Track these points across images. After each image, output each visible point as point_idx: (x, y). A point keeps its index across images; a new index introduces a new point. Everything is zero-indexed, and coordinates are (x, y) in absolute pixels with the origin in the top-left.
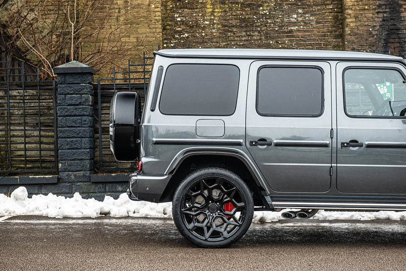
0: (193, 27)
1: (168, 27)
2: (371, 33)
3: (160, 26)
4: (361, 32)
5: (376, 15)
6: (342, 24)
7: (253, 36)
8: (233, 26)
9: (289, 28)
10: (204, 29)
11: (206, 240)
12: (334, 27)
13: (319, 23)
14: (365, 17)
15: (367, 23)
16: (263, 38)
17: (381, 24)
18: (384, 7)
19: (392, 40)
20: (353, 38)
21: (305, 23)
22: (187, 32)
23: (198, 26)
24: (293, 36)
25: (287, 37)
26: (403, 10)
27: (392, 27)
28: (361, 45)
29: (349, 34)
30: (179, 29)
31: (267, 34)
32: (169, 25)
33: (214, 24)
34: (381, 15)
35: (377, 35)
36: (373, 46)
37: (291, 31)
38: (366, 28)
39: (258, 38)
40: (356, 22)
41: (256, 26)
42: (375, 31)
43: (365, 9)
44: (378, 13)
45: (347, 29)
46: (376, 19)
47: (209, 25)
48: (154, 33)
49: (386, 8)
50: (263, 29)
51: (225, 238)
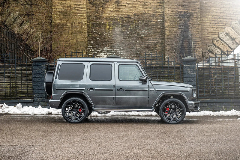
0: (100, 35)
1: (90, 35)
2: (176, 38)
3: (86, 35)
4: (172, 37)
5: (178, 30)
6: (164, 33)
7: (126, 39)
8: (118, 35)
9: (142, 36)
10: (105, 36)
11: (72, 121)
12: (161, 35)
13: (154, 33)
14: (174, 31)
15: (174, 33)
16: (130, 39)
17: (180, 33)
18: (182, 26)
19: (185, 41)
20: (168, 40)
21: (148, 33)
22: (98, 37)
23: (103, 35)
24: (143, 39)
25: (141, 39)
26: (190, 27)
27: (185, 35)
28: (172, 43)
29: (167, 38)
30: (95, 36)
31: (132, 38)
32: (90, 34)
33: (110, 34)
34: (180, 30)
35: (178, 38)
36: (177, 43)
37: (142, 37)
38: (174, 35)
39: (128, 40)
40: (169, 33)
41: (128, 35)
42: (178, 36)
43: (173, 27)
44: (179, 29)
45: (166, 36)
46: (178, 32)
47: (107, 34)
48: (84, 38)
49: (182, 27)
50: (130, 36)
51: (79, 120)
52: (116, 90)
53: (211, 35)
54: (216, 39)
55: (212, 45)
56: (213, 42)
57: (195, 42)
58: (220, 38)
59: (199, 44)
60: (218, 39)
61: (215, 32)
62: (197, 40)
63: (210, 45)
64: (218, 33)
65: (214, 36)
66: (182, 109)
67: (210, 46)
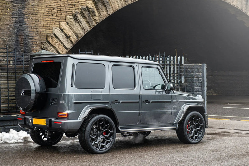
2: (9, 29)
4: (4, 28)
5: (11, 19)
14: (6, 19)
15: (7, 23)
17: (14, 24)
18: (15, 15)
19: (20, 34)
26: (25, 17)
27: (20, 27)
28: (4, 36)
34: (14, 19)
35: (12, 30)
36: (10, 37)
38: (6, 26)
42: (11, 28)
43: (5, 15)
44: (12, 17)
46: (11, 21)
49: (16, 15)
52: (142, 102)
53: (45, 30)
54: (50, 35)
55: (46, 42)
56: (47, 38)
57: (32, 38)
58: (55, 35)
59: (37, 41)
60: (53, 36)
61: (49, 27)
62: (34, 35)
63: (45, 42)
64: (52, 29)
65: (48, 31)
67: (44, 44)
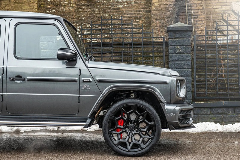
0: (58, 5)
1: (42, 6)
2: (168, 9)
3: (36, 5)
4: (162, 9)
6: (151, 3)
7: (95, 11)
8: (83, 5)
9: (118, 6)
10: (64, 6)
12: (146, 5)
13: (136, 3)
15: (165, 3)
16: (101, 12)
17: (174, 3)
19: (181, 14)
20: (156, 12)
21: (128, 3)
22: (54, 9)
23: (61, 5)
24: (120, 11)
25: (116, 12)
27: (182, 5)
28: (162, 17)
29: (154, 10)
30: (49, 7)
31: (104, 10)
32: (43, 4)
33: (71, 3)
35: (171, 10)
36: (169, 17)
37: (119, 8)
38: (165, 6)
39: (98, 12)
40: (158, 2)
41: (97, 5)
42: (171, 8)
45: (153, 7)
47: (68, 4)
48: (32, 9)
50: (101, 7)
52: (8, 79)
53: (220, 7)
54: (227, 12)
55: (222, 21)
56: (222, 17)
57: (196, 16)
58: (233, 11)
59: (203, 20)
60: (230, 12)
61: (226, 2)
62: (200, 13)
63: (219, 20)
64: (230, 4)
65: (224, 8)
66: (152, 123)
67: (218, 23)
